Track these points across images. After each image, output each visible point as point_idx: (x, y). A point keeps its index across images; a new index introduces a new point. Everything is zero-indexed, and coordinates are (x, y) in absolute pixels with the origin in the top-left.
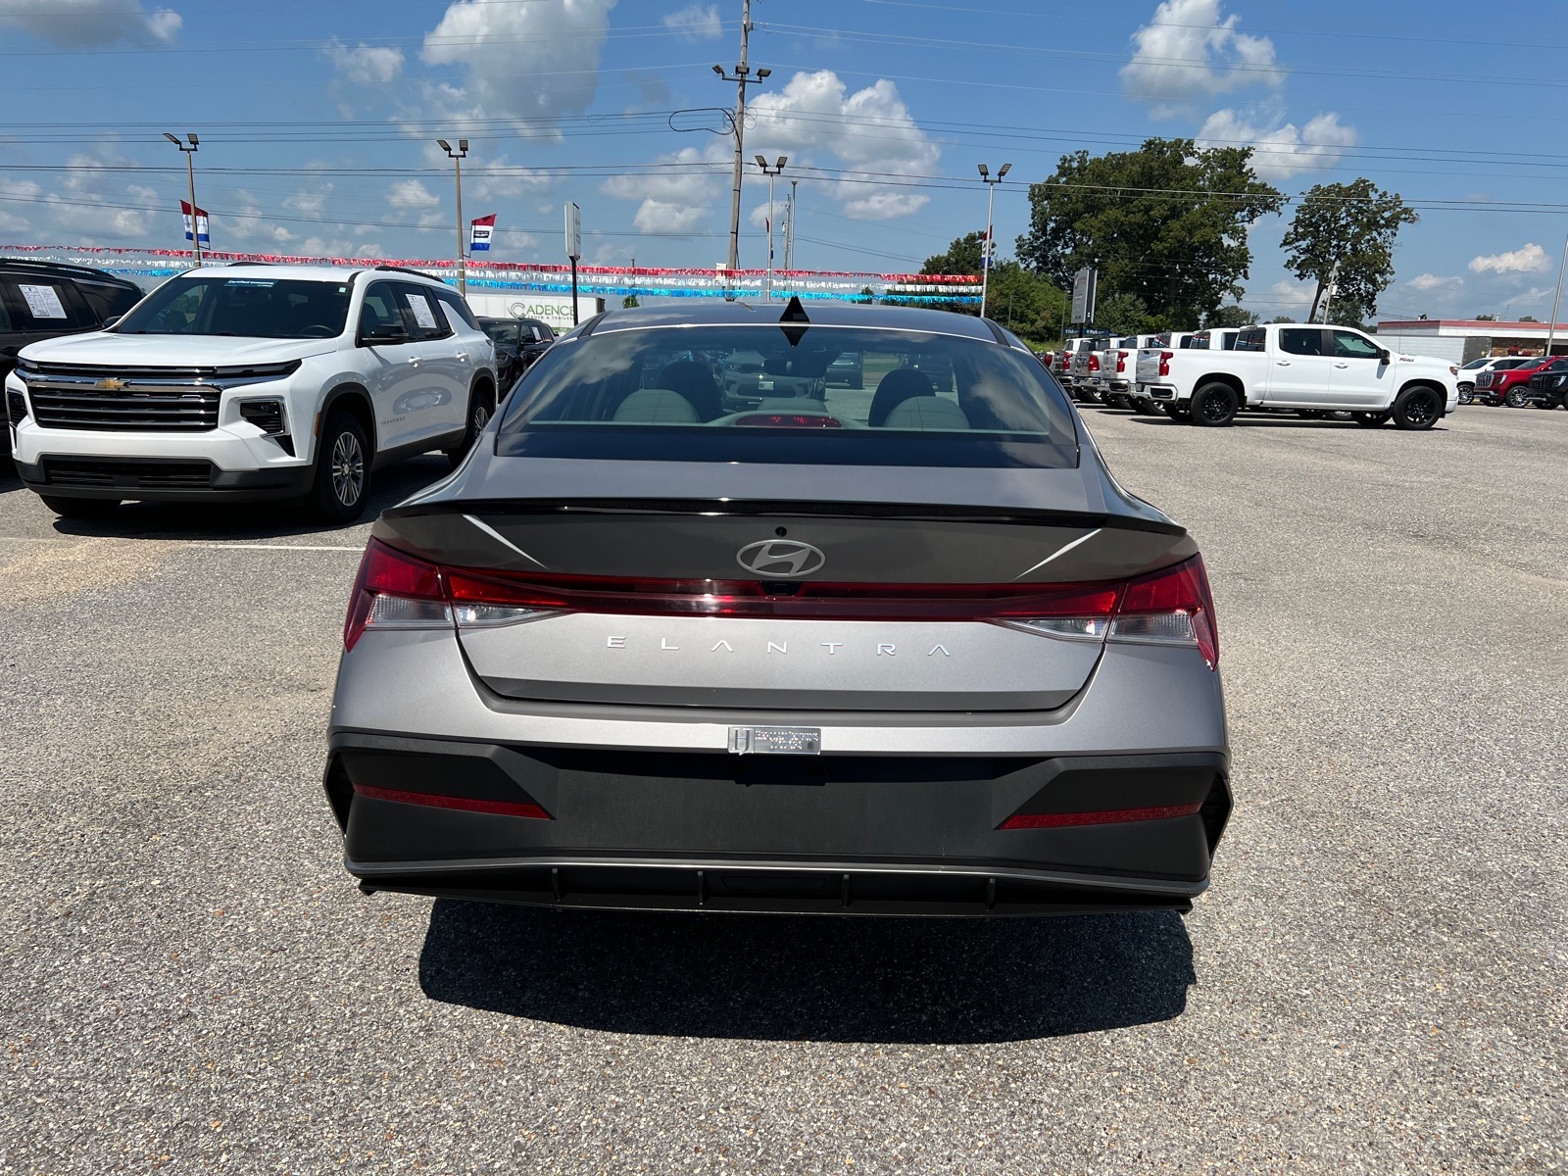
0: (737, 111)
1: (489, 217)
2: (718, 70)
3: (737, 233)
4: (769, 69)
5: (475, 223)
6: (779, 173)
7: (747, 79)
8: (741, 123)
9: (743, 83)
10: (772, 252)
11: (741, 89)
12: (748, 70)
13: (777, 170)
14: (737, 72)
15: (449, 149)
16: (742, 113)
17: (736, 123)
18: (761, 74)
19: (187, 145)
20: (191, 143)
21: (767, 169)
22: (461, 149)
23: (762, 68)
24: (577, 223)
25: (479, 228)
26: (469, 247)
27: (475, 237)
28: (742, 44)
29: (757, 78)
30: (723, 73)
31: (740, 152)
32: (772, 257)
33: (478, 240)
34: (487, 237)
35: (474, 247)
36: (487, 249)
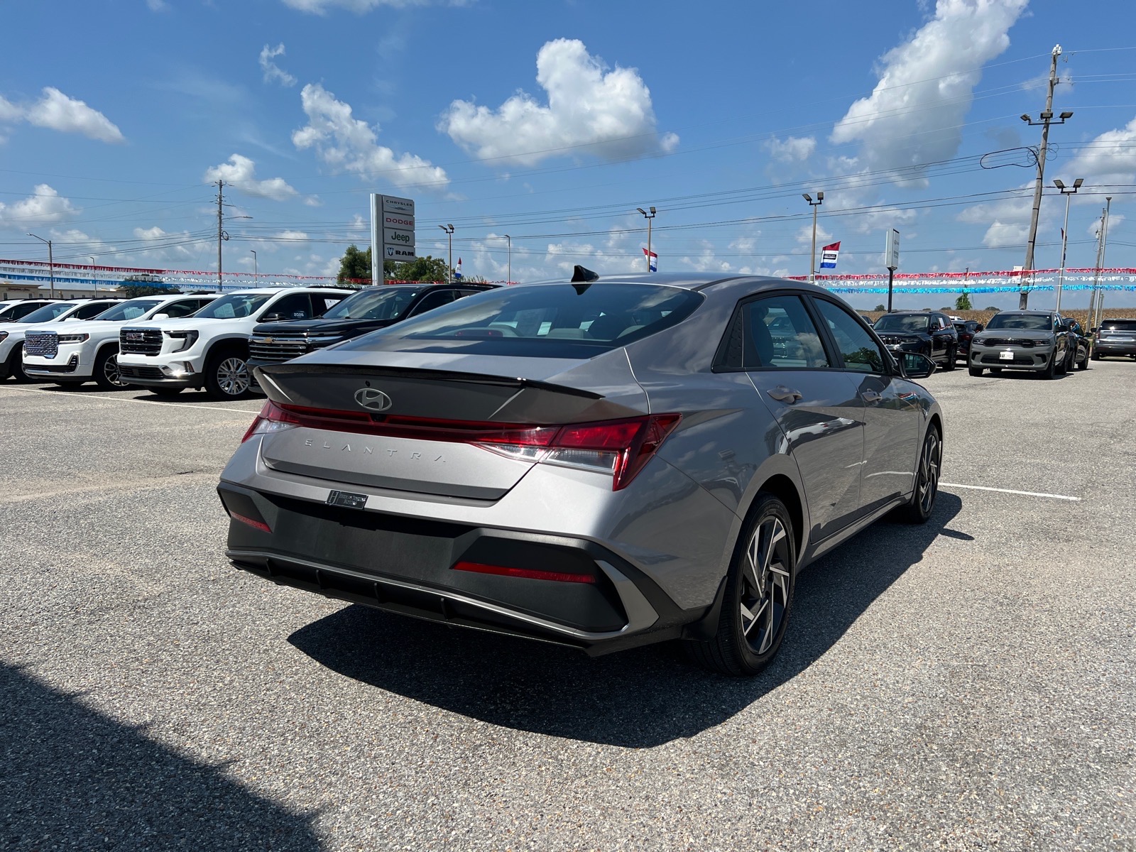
0: (1041, 147)
1: (835, 244)
2: (1025, 118)
3: (1034, 242)
4: (1070, 111)
5: (825, 249)
6: (1075, 192)
7: (1050, 122)
8: (1044, 156)
9: (1047, 125)
10: (1065, 255)
11: (1045, 130)
12: (1052, 115)
13: (1074, 189)
14: (1042, 117)
15: (810, 200)
16: (1045, 149)
17: (1040, 158)
18: (1063, 116)
19: (649, 214)
20: (652, 212)
21: (1064, 190)
22: (819, 199)
23: (1064, 111)
24: (896, 243)
25: (827, 252)
26: (819, 265)
27: (824, 258)
28: (1048, 96)
29: (1060, 120)
30: (1029, 120)
31: (1041, 179)
32: (1064, 259)
33: (826, 261)
34: (834, 259)
35: (823, 265)
36: (834, 267)
